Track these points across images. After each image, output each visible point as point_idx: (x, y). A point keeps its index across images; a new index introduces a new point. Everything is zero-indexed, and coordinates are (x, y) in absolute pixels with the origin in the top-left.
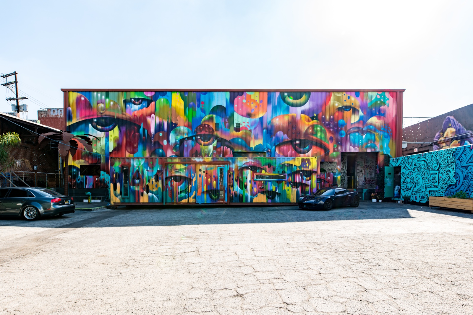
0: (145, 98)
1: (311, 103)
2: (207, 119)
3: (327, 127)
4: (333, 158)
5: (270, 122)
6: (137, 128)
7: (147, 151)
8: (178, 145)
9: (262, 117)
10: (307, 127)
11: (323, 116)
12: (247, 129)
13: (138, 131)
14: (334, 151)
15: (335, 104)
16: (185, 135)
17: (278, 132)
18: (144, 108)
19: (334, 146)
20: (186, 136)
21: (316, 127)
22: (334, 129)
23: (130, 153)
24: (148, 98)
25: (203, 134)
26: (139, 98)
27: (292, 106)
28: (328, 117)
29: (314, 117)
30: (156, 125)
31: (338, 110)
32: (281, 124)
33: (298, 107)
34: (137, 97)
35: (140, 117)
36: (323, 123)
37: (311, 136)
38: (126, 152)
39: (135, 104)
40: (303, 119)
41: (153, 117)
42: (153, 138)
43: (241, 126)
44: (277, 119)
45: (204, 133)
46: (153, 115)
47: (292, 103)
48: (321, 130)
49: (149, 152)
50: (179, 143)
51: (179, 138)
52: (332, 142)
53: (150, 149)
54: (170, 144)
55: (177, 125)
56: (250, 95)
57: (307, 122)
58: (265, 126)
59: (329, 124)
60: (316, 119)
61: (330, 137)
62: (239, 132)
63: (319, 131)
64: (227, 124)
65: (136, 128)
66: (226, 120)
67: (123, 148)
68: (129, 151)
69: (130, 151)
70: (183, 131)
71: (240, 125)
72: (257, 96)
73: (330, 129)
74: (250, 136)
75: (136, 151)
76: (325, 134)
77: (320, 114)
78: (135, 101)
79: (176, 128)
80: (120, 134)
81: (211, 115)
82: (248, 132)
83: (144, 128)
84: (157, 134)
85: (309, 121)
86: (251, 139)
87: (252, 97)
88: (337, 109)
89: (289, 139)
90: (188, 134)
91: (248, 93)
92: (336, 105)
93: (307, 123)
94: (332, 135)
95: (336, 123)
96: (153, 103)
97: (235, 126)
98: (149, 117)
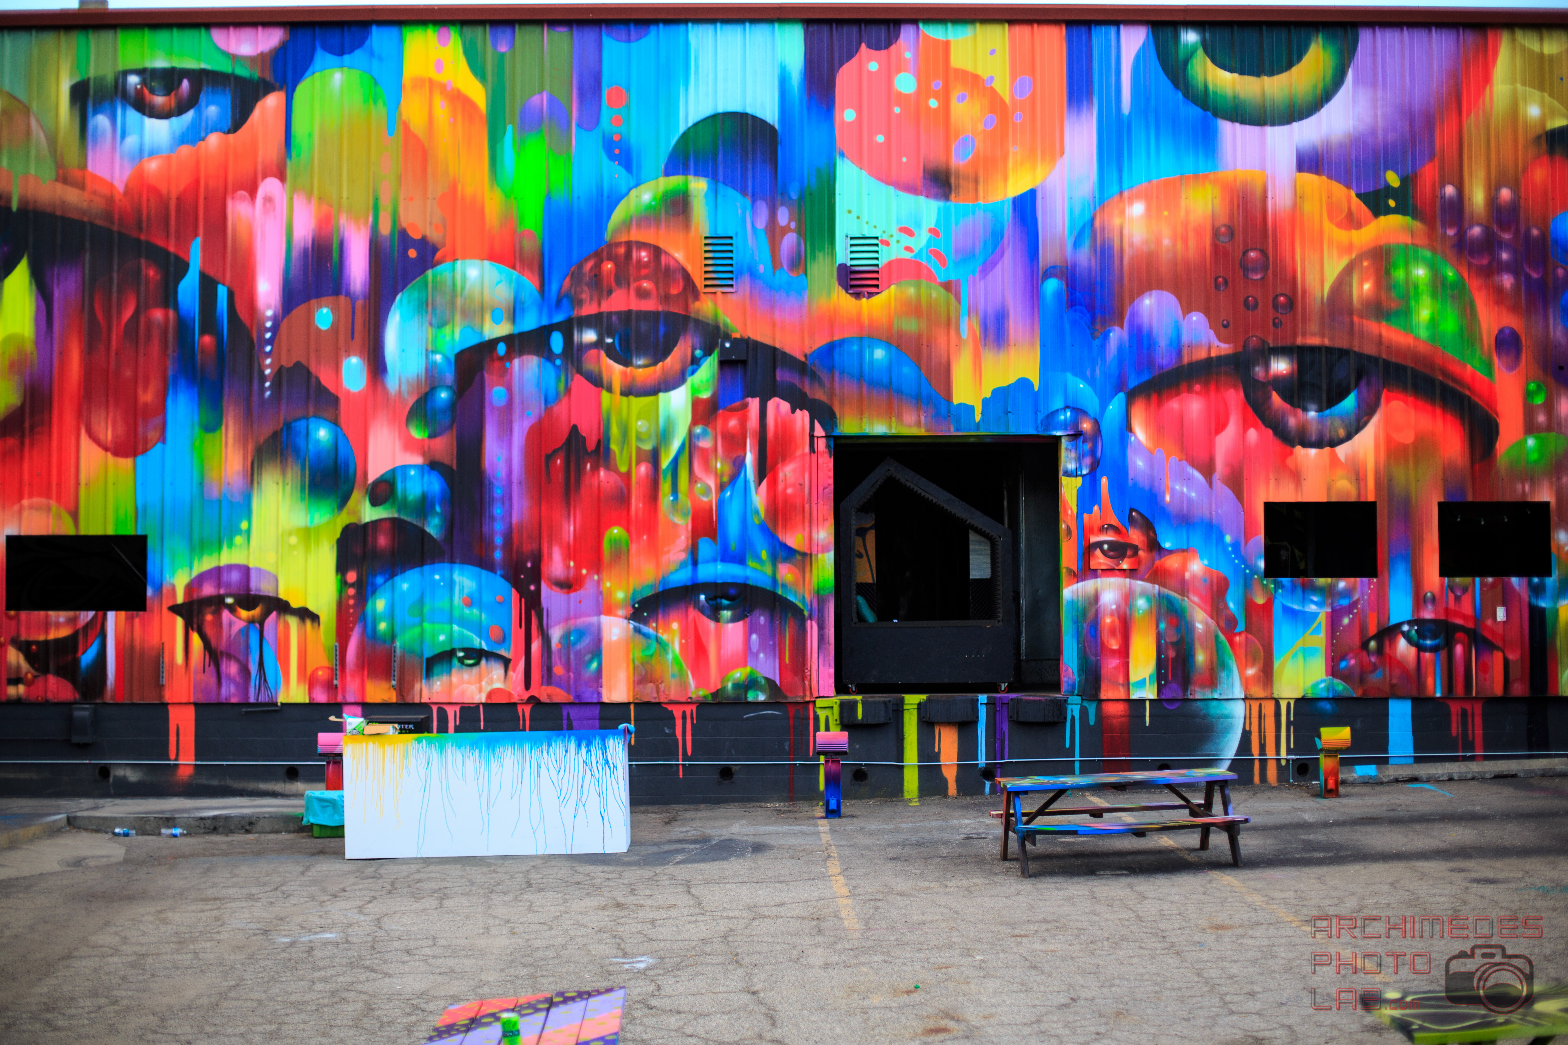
0: (223, 66)
1: (1364, 97)
2: (650, 207)
3: (1475, 262)
4: (1530, 475)
5: (1087, 233)
6: (158, 277)
7: (230, 429)
8: (449, 387)
9: (1032, 193)
10: (1344, 262)
11: (1450, 190)
12: (931, 277)
13: (169, 297)
14: (1530, 428)
15: (1521, 104)
16: (496, 321)
17: (1141, 292)
18: (214, 139)
19: (1527, 395)
20: (503, 329)
21: (1401, 262)
22: (1528, 277)
23: (106, 449)
24: (242, 71)
25: (619, 314)
26: (173, 70)
27: (1233, 120)
28: (1478, 197)
29: (1389, 191)
30: (295, 253)
31: (1544, 146)
32: (1166, 242)
33: (1273, 124)
34: (161, 63)
35: (178, 199)
36: (1451, 232)
37: (1371, 326)
38: (84, 440)
39: (144, 108)
40: (1312, 208)
41: (268, 200)
42: (270, 342)
43: (886, 256)
44: (1138, 209)
45: (623, 308)
46: (269, 186)
47: (1235, 97)
48: (1438, 283)
49: (243, 440)
50: (449, 376)
51: (448, 338)
52: (1511, 368)
53: (249, 419)
54: (392, 382)
55: (438, 255)
56: (947, 44)
57: (1340, 225)
58: (1048, 255)
59: (1489, 243)
60: (1401, 210)
61: (1501, 331)
62: (870, 295)
63: (1424, 288)
64: (789, 241)
65: (151, 273)
66: (783, 217)
67: (61, 418)
68: (102, 437)
69: (108, 435)
70: (477, 295)
71: (881, 248)
72: (993, 52)
73: (1497, 279)
74: (950, 324)
75: (153, 434)
76: (1468, 313)
77: (1428, 173)
78: (152, 92)
79: (429, 273)
80: (44, 321)
81: (675, 182)
82: (937, 293)
83: (211, 272)
84: (299, 312)
85: (1351, 222)
86: (959, 346)
87: (959, 59)
88: (1539, 137)
89: (1222, 348)
90: (514, 312)
91: (934, 32)
92: (1533, 111)
93: (1341, 235)
94: (1510, 321)
95: (1535, 232)
96: (272, 101)
97: (842, 255)
98: (243, 199)
